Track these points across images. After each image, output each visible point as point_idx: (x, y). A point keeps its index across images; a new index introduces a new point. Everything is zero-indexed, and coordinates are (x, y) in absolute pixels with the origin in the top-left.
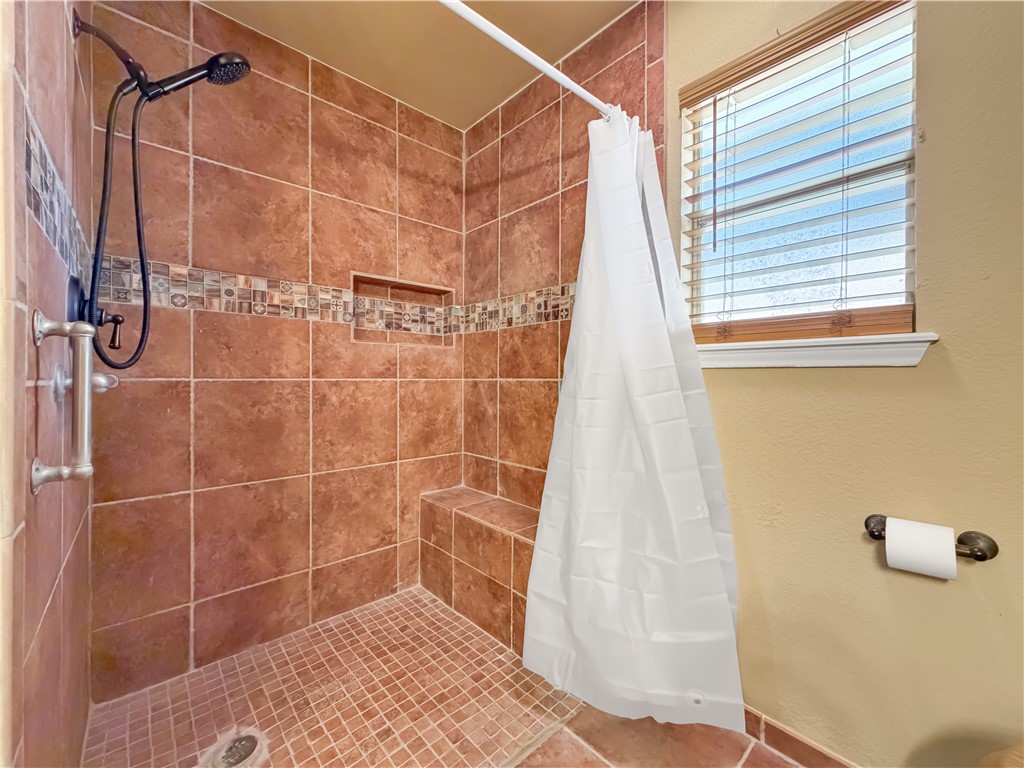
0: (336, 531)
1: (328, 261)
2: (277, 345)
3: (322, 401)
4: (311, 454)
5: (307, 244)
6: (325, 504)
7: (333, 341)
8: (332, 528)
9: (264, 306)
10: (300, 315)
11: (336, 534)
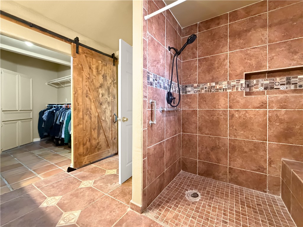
0: (237, 158)
1: (234, 72)
2: (218, 100)
3: (232, 116)
4: (228, 132)
5: (227, 69)
6: (233, 148)
7: (236, 97)
8: (236, 157)
9: (214, 90)
10: (225, 90)
11: (238, 159)
